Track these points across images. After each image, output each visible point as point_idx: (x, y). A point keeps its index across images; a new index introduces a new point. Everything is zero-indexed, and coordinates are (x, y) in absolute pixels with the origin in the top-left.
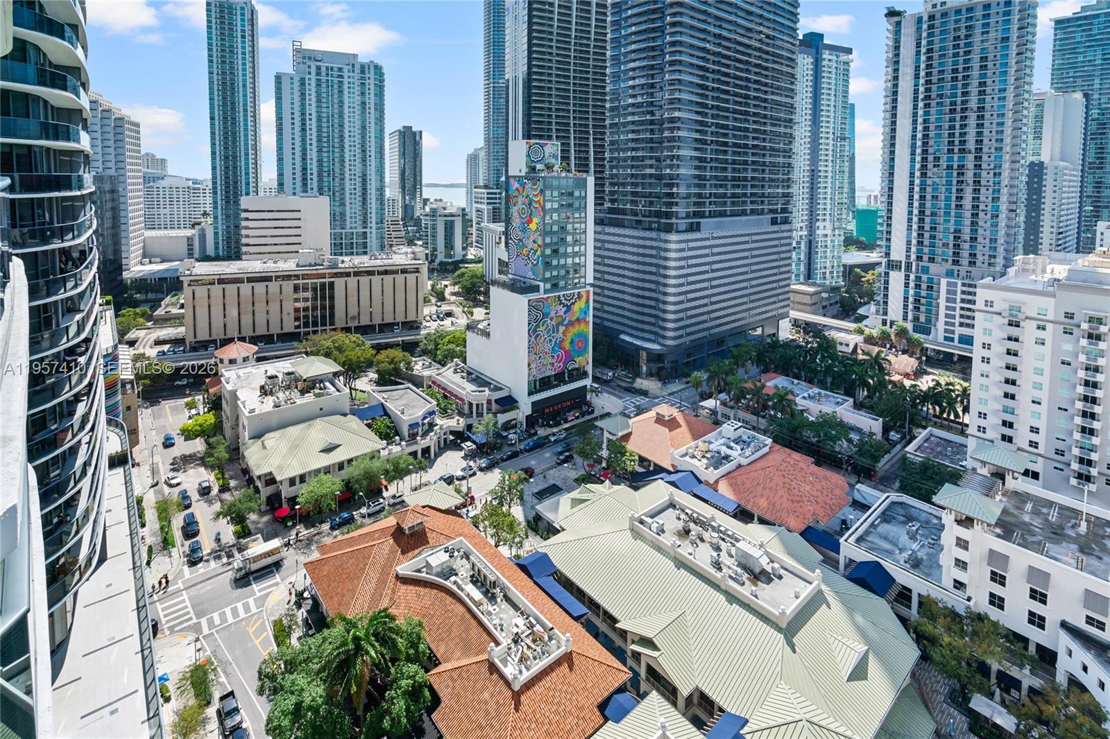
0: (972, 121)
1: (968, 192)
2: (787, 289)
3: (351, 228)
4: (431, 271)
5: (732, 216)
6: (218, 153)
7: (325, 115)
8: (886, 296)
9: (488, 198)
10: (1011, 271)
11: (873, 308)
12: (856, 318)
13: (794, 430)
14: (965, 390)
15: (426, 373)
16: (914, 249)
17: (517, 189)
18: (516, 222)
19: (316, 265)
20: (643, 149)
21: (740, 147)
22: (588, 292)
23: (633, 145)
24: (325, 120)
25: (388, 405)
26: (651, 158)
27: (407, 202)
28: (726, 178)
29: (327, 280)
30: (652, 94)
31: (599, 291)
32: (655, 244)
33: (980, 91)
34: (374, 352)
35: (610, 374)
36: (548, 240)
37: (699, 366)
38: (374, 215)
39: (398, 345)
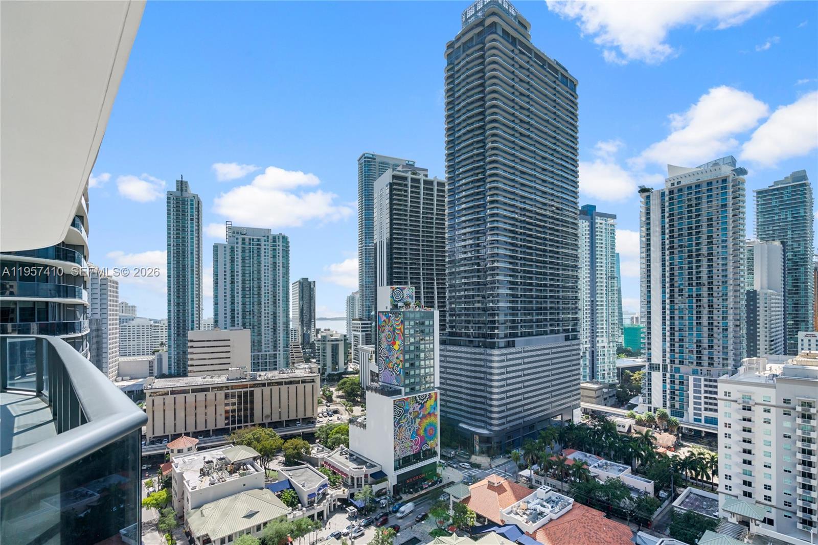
0: (704, 263)
1: (705, 311)
2: (578, 387)
3: (265, 351)
4: (322, 380)
5: (536, 335)
6: (172, 301)
7: (248, 272)
8: (650, 390)
9: (362, 328)
10: (741, 369)
11: (641, 399)
12: (629, 406)
13: (589, 491)
14: (713, 458)
15: (320, 456)
16: (668, 355)
17: (384, 321)
18: (384, 345)
19: (241, 378)
20: (473, 289)
21: (541, 286)
22: (436, 394)
23: (466, 287)
24: (247, 275)
25: (293, 480)
26: (478, 296)
27: (305, 332)
28: (532, 309)
29: (249, 389)
30: (478, 250)
31: (443, 392)
32: (482, 357)
33: (708, 242)
34: (283, 441)
35: (453, 453)
36: (407, 357)
37: (516, 444)
38: (281, 342)
39: (300, 435)
